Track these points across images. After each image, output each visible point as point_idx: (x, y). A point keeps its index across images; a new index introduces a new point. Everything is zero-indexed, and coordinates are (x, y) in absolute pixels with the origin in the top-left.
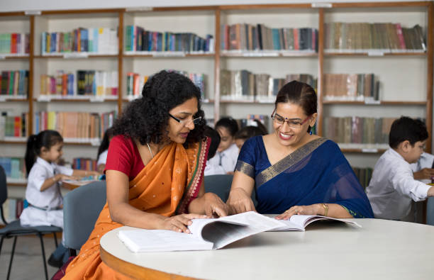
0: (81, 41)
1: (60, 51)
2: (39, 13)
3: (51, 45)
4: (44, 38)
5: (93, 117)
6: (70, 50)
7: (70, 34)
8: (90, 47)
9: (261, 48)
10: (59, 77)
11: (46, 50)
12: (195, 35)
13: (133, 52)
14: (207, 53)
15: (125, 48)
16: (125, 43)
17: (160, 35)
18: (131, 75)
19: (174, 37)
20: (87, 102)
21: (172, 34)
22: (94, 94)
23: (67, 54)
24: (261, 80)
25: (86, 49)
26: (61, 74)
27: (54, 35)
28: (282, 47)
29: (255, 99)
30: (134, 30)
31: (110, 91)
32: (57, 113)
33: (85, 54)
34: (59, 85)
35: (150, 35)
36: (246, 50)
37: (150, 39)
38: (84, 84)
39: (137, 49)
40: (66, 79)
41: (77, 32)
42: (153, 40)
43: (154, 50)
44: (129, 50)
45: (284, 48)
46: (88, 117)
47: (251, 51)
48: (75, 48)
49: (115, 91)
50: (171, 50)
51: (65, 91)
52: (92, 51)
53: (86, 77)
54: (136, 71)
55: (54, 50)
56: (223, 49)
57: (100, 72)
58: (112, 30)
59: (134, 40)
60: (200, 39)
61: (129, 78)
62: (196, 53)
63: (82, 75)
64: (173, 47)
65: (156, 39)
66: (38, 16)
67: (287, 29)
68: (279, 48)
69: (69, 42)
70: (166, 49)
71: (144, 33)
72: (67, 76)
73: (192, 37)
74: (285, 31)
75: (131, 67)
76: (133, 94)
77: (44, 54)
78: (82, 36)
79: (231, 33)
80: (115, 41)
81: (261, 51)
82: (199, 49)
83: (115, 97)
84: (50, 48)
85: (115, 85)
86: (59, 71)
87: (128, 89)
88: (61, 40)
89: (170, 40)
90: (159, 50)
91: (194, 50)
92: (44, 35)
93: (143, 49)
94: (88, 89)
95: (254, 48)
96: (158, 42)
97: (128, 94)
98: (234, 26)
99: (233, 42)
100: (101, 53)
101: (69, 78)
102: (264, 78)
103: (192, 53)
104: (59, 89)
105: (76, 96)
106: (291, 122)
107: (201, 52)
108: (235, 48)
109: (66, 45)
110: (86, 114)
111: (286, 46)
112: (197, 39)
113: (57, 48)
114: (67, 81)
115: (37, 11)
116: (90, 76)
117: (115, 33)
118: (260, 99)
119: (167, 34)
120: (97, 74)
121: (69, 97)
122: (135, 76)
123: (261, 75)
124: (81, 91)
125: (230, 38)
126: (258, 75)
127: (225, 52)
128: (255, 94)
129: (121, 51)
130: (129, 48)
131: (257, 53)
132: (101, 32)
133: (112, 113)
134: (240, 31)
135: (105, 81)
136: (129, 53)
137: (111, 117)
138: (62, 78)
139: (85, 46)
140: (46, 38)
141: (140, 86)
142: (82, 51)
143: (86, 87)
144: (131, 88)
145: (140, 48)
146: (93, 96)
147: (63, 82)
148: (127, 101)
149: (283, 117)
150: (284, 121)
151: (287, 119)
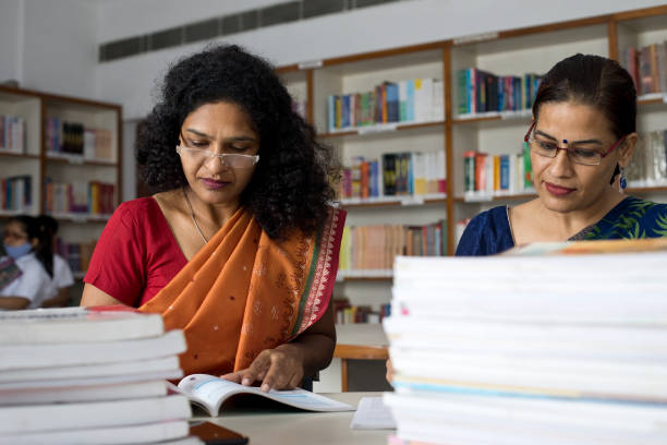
0: (388, 104)
1: (356, 124)
2: (319, 64)
3: (343, 116)
4: (331, 105)
5: (410, 233)
6: (372, 121)
7: (370, 93)
8: (402, 114)
10: (355, 168)
11: (336, 125)
13: (472, 115)
15: (455, 110)
16: (455, 101)
17: (516, 81)
18: (472, 155)
20: (397, 207)
21: (537, 77)
22: (412, 193)
23: (362, 130)
25: (395, 117)
26: (358, 163)
27: (347, 99)
30: (472, 74)
31: (436, 186)
32: (353, 228)
33: (392, 126)
34: (356, 181)
35: (500, 81)
37: (501, 90)
38: (393, 177)
39: (478, 110)
40: (368, 169)
41: (380, 90)
42: (505, 90)
43: (508, 108)
44: (465, 112)
46: (402, 233)
48: (378, 119)
49: (445, 185)
51: (365, 191)
52: (405, 119)
53: (397, 163)
54: (482, 149)
55: (348, 124)
57: (419, 154)
58: (435, 80)
59: (472, 94)
61: (467, 160)
63: (390, 160)
65: (511, 89)
66: (318, 68)
69: (369, 107)
70: (529, 106)
71: (490, 80)
72: (369, 164)
75: (474, 142)
76: (476, 189)
77: (333, 130)
78: (388, 96)
79: (642, 64)
80: (441, 100)
83: (442, 196)
84: (341, 122)
85: (442, 175)
86: (354, 159)
87: (467, 181)
88: (358, 106)
89: (533, 89)
90: (514, 109)
92: (331, 99)
93: (487, 110)
94: (400, 185)
96: (514, 95)
97: (467, 189)
98: (647, 49)
99: (646, 80)
100: (419, 119)
101: (371, 168)
104: (356, 187)
105: (382, 198)
106: (574, 151)
108: (651, 90)
109: (365, 113)
110: (398, 228)
113: (352, 119)
114: (369, 174)
115: (316, 61)
116: (404, 162)
117: (440, 85)
119: (528, 78)
120: (414, 158)
121: (372, 200)
122: (479, 157)
124: (390, 189)
125: (641, 72)
129: (448, 113)
130: (464, 108)
132: (418, 86)
133: (439, 225)
134: (657, 58)
135: (427, 169)
136: (463, 117)
137: (438, 231)
138: (361, 168)
139: (394, 112)
140: (335, 104)
141: (488, 175)
142: (389, 121)
143: (396, 181)
144: (472, 178)
145: (483, 108)
146: (409, 197)
147: (362, 175)
148: (461, 202)
149: (557, 138)
150: (559, 149)
151: (565, 142)
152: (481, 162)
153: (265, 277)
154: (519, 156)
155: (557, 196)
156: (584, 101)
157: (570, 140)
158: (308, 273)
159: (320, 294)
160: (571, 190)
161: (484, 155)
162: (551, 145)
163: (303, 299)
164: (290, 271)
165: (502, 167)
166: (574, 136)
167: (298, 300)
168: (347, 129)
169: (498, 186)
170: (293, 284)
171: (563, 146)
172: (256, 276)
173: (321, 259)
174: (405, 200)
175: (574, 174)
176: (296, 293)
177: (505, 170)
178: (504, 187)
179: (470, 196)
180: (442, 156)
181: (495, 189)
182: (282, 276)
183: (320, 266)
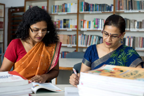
0: (65, 8)
1: (58, 12)
3: (55, 10)
4: (52, 8)
5: (69, 36)
6: (61, 12)
7: (61, 6)
8: (68, 11)
9: (132, 9)
10: (57, 22)
11: (53, 12)
12: (107, 5)
13: (83, 12)
14: (111, 11)
15: (80, 11)
16: (80, 9)
17: (93, 5)
18: (83, 21)
19: (98, 6)
20: (66, 30)
21: (98, 5)
22: (69, 28)
23: (59, 13)
24: (132, 22)
25: (67, 11)
26: (58, 21)
27: (56, 6)
28: (141, 8)
29: (129, 29)
30: (84, 3)
31: (75, 27)
33: (66, 13)
35: (90, 5)
36: (126, 10)
37: (90, 7)
38: (65, 24)
39: (85, 11)
41: (63, 5)
42: (91, 7)
43: (91, 11)
44: (81, 11)
45: (142, 9)
46: (67, 36)
47: (128, 10)
48: (63, 11)
49: (77, 27)
50: (97, 11)
51: (59, 27)
52: (68, 12)
53: (66, 21)
54: (85, 19)
55: (56, 12)
56: (117, 10)
57: (71, 19)
58: (76, 4)
59: (83, 7)
60: (108, 6)
61: (82, 22)
62: (107, 11)
63: (65, 20)
64: (98, 10)
65: (92, 7)
67: (143, 1)
68: (140, 9)
69: (61, 9)
70: (96, 11)
71: (87, 4)
72: (60, 21)
73: (105, 5)
74: (142, 2)
75: (83, 18)
76: (83, 28)
77: (52, 13)
78: (65, 6)
79: (120, 3)
80: (76, 8)
81: (132, 10)
82: (108, 10)
83: (76, 29)
84: (54, 11)
85: (76, 24)
87: (81, 26)
88: (58, 8)
89: (97, 7)
90: (92, 11)
91: (106, 11)
92: (52, 6)
93: (87, 11)
94: (67, 26)
95: (129, 9)
96: (92, 8)
97: (81, 28)
99: (121, 7)
100: (72, 12)
101: (61, 22)
102: (133, 21)
103: (105, 11)
104: (57, 26)
105: (63, 29)
106: (112, 36)
107: (109, 11)
108: (122, 9)
109: (60, 10)
110: (66, 35)
111: (143, 8)
112: (107, 6)
113: (57, 11)
114: (60, 23)
116: (68, 21)
117: (77, 5)
118: (132, 30)
119: (96, 5)
120: (70, 20)
121: (61, 29)
122: (84, 21)
123: (132, 20)
124: (65, 27)
125: (120, 5)
126: (131, 20)
127: (118, 11)
128: (130, 28)
129: (78, 11)
130: (82, 10)
131: (131, 11)
132: (72, 4)
133: (75, 35)
134: (123, 2)
135: (73, 23)
136: (81, 12)
137: (74, 36)
138: (58, 22)
139: (66, 10)
140: (53, 7)
141: (86, 25)
142: (65, 12)
143: (66, 25)
144: (82, 25)
145: (86, 10)
146: (69, 29)
147: (59, 23)
148: (80, 31)
149: (109, 33)
150: (109, 35)
151: (110, 34)
152: (85, 22)
153: (44, 57)
154: (93, 21)
155: (108, 45)
156: (115, 26)
157: (111, 34)
158: (53, 56)
159: (55, 61)
160: (111, 44)
161: (85, 21)
162: (107, 34)
163: (52, 62)
164: (49, 56)
165: (89, 23)
166: (112, 33)
167: (50, 62)
168: (56, 13)
169: (88, 27)
170: (50, 59)
171: (110, 35)
172: (42, 57)
173: (56, 53)
174: (68, 29)
175: (112, 41)
176: (50, 61)
177: (89, 24)
178: (89, 28)
179: (82, 29)
180: (76, 20)
181: (87, 28)
182: (48, 57)
183: (55, 55)
